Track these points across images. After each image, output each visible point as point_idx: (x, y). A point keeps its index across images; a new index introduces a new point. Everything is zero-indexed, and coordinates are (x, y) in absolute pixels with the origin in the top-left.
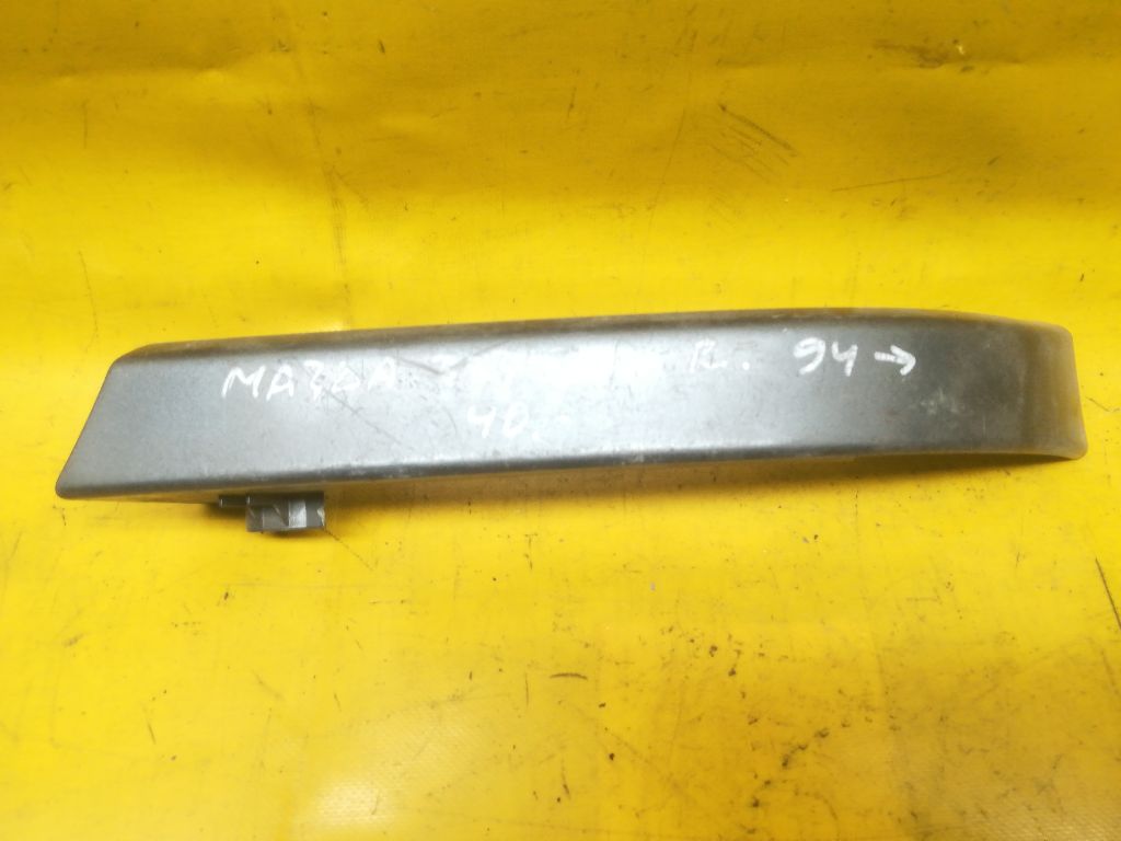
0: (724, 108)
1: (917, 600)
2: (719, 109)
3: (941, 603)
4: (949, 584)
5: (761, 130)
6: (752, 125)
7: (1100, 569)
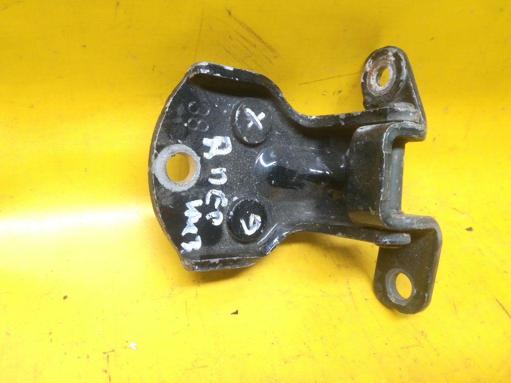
0: (230, 13)
1: (407, 347)
2: (227, 14)
3: (423, 347)
4: (423, 332)
5: (255, 34)
6: (250, 29)
7: (501, 305)
